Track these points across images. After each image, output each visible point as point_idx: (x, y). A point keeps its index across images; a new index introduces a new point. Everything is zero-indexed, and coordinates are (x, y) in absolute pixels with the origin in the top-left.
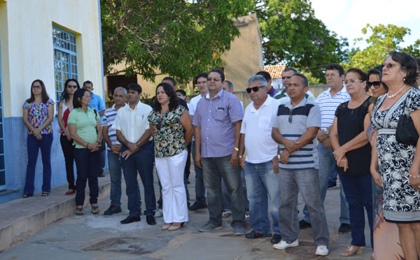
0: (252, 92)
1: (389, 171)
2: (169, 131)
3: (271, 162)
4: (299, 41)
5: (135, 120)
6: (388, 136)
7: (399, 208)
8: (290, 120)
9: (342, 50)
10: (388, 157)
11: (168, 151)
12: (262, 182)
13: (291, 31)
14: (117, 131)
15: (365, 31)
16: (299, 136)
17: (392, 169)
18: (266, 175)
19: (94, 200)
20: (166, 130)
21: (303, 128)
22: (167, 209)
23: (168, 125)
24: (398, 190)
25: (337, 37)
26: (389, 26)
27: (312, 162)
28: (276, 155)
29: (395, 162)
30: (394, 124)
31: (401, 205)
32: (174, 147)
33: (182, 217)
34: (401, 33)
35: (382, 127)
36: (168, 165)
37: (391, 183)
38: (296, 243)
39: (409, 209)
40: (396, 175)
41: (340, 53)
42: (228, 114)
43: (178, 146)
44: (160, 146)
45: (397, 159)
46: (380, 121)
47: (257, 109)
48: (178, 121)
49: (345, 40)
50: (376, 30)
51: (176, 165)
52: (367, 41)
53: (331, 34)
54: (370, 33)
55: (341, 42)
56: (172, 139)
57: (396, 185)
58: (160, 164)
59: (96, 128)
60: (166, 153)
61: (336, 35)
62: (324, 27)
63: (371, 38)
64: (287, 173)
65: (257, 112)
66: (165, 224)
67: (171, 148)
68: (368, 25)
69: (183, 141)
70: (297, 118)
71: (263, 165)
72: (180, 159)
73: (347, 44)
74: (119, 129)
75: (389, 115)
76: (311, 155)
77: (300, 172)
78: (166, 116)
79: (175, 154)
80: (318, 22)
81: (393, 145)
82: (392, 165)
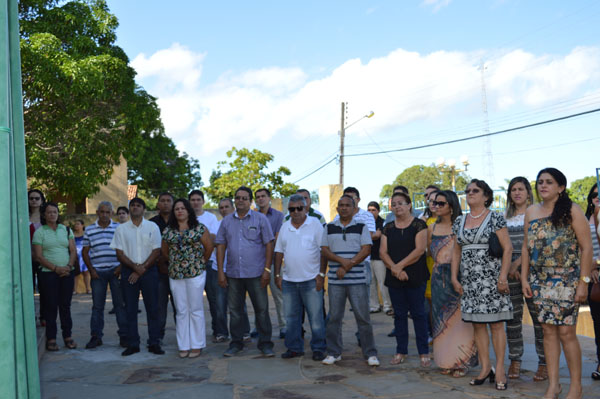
0: (296, 211)
1: (479, 280)
2: (191, 250)
3: (314, 280)
4: (150, 159)
5: (142, 239)
6: (478, 250)
7: (488, 311)
8: (344, 238)
9: (193, 172)
10: (478, 268)
11: (189, 272)
12: (301, 300)
13: (141, 149)
14: (117, 250)
15: (229, 154)
16: (356, 253)
17: (483, 278)
18: (308, 294)
19: (67, 332)
20: (188, 249)
21: (357, 245)
22: (182, 336)
23: (189, 244)
24: (487, 296)
25: (188, 159)
26: (255, 151)
27: (364, 278)
28: (318, 273)
29: (484, 272)
30: (485, 240)
31: (490, 308)
32: (196, 268)
33: (201, 343)
34: (265, 159)
35: (471, 243)
36: (187, 287)
37: (482, 289)
38: (339, 358)
39: (496, 311)
40: (486, 283)
41: (191, 175)
42: (261, 234)
43: (199, 267)
44: (181, 266)
45: (486, 270)
46: (471, 238)
47: (297, 228)
48: (199, 239)
49: (196, 161)
50: (242, 154)
51: (198, 287)
52: (231, 165)
53: (181, 155)
54: (235, 157)
55: (192, 164)
56: (193, 259)
57: (486, 292)
58: (177, 286)
59: (69, 248)
60: (187, 274)
61: (186, 156)
62: (173, 147)
63: (236, 162)
64: (339, 288)
65: (298, 231)
66: (182, 352)
67: (192, 269)
68: (234, 148)
69: (203, 261)
70: (351, 236)
71: (306, 283)
72: (200, 280)
73: (198, 167)
74: (120, 248)
75: (480, 233)
76: (362, 272)
77: (354, 288)
78: (188, 234)
79: (197, 275)
80: (168, 141)
81: (483, 257)
82: (482, 275)
